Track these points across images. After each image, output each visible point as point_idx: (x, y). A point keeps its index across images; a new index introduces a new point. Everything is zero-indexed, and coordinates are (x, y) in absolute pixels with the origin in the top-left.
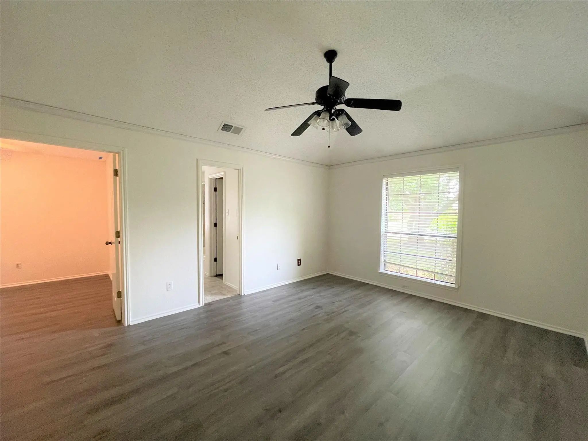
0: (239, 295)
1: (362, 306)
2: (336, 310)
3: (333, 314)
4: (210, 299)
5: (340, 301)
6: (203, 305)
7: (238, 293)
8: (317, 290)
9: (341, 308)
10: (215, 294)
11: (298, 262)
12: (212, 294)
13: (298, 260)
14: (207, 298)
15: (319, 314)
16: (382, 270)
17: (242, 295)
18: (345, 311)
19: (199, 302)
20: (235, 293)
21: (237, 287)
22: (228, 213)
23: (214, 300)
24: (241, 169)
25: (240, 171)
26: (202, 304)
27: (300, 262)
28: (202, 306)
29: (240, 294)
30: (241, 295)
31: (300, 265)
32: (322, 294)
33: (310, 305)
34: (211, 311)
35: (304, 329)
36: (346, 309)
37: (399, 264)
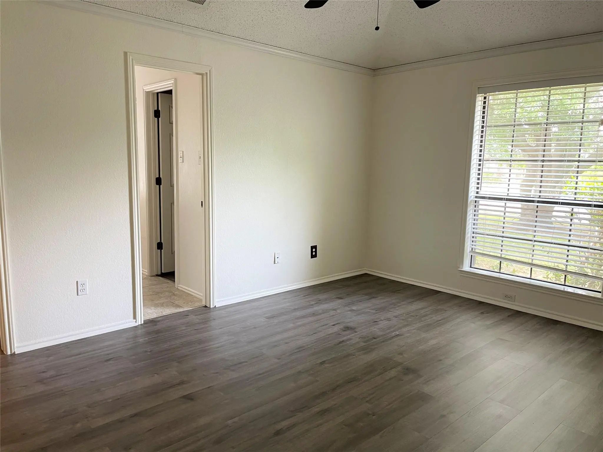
0: (206, 307)
1: (429, 327)
2: (381, 333)
3: (375, 340)
4: (154, 313)
5: (389, 319)
6: (143, 323)
7: (204, 304)
8: (347, 300)
9: (389, 331)
10: (162, 305)
11: (312, 252)
12: (156, 306)
13: (312, 248)
14: (149, 311)
15: (350, 339)
16: (466, 267)
17: (212, 307)
18: (397, 335)
19: (135, 317)
20: (197, 304)
21: (201, 294)
22: (183, 157)
23: (161, 315)
24: (206, 73)
25: (205, 77)
26: (140, 321)
27: (316, 252)
28: (140, 323)
29: (208, 306)
30: (210, 308)
31: (316, 257)
32: (354, 308)
33: (334, 325)
34: (158, 332)
35: (323, 363)
36: (397, 333)
37: (499, 255)
